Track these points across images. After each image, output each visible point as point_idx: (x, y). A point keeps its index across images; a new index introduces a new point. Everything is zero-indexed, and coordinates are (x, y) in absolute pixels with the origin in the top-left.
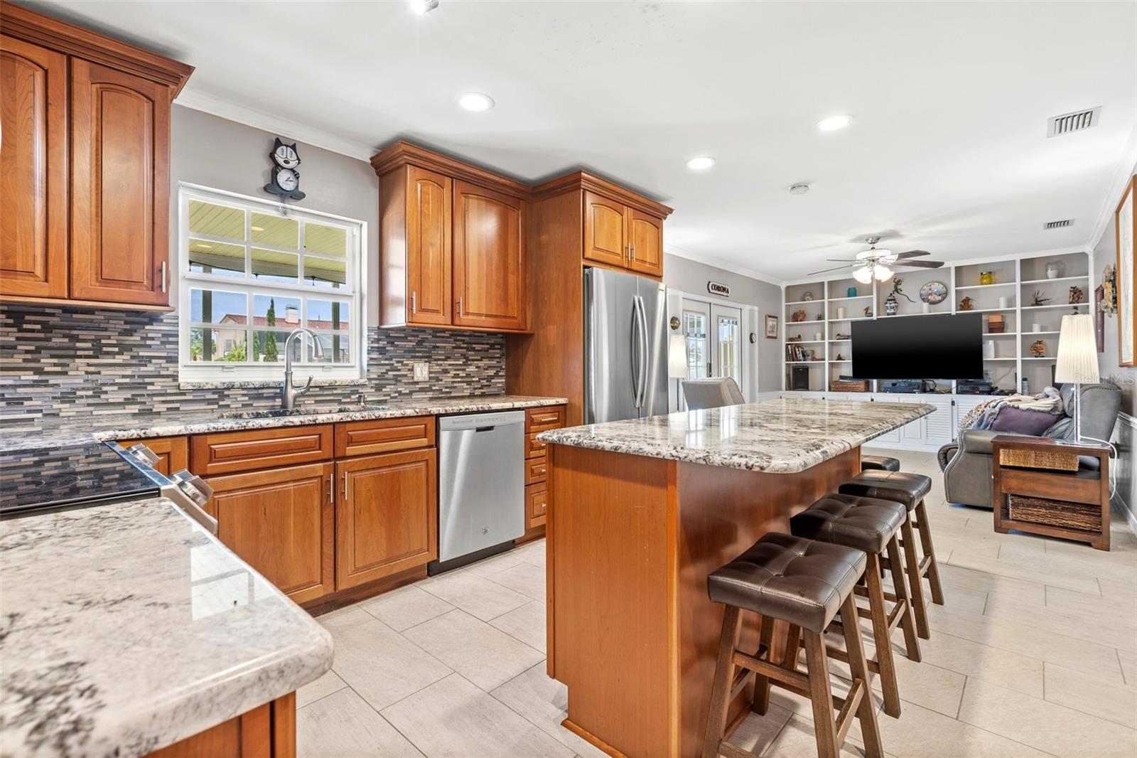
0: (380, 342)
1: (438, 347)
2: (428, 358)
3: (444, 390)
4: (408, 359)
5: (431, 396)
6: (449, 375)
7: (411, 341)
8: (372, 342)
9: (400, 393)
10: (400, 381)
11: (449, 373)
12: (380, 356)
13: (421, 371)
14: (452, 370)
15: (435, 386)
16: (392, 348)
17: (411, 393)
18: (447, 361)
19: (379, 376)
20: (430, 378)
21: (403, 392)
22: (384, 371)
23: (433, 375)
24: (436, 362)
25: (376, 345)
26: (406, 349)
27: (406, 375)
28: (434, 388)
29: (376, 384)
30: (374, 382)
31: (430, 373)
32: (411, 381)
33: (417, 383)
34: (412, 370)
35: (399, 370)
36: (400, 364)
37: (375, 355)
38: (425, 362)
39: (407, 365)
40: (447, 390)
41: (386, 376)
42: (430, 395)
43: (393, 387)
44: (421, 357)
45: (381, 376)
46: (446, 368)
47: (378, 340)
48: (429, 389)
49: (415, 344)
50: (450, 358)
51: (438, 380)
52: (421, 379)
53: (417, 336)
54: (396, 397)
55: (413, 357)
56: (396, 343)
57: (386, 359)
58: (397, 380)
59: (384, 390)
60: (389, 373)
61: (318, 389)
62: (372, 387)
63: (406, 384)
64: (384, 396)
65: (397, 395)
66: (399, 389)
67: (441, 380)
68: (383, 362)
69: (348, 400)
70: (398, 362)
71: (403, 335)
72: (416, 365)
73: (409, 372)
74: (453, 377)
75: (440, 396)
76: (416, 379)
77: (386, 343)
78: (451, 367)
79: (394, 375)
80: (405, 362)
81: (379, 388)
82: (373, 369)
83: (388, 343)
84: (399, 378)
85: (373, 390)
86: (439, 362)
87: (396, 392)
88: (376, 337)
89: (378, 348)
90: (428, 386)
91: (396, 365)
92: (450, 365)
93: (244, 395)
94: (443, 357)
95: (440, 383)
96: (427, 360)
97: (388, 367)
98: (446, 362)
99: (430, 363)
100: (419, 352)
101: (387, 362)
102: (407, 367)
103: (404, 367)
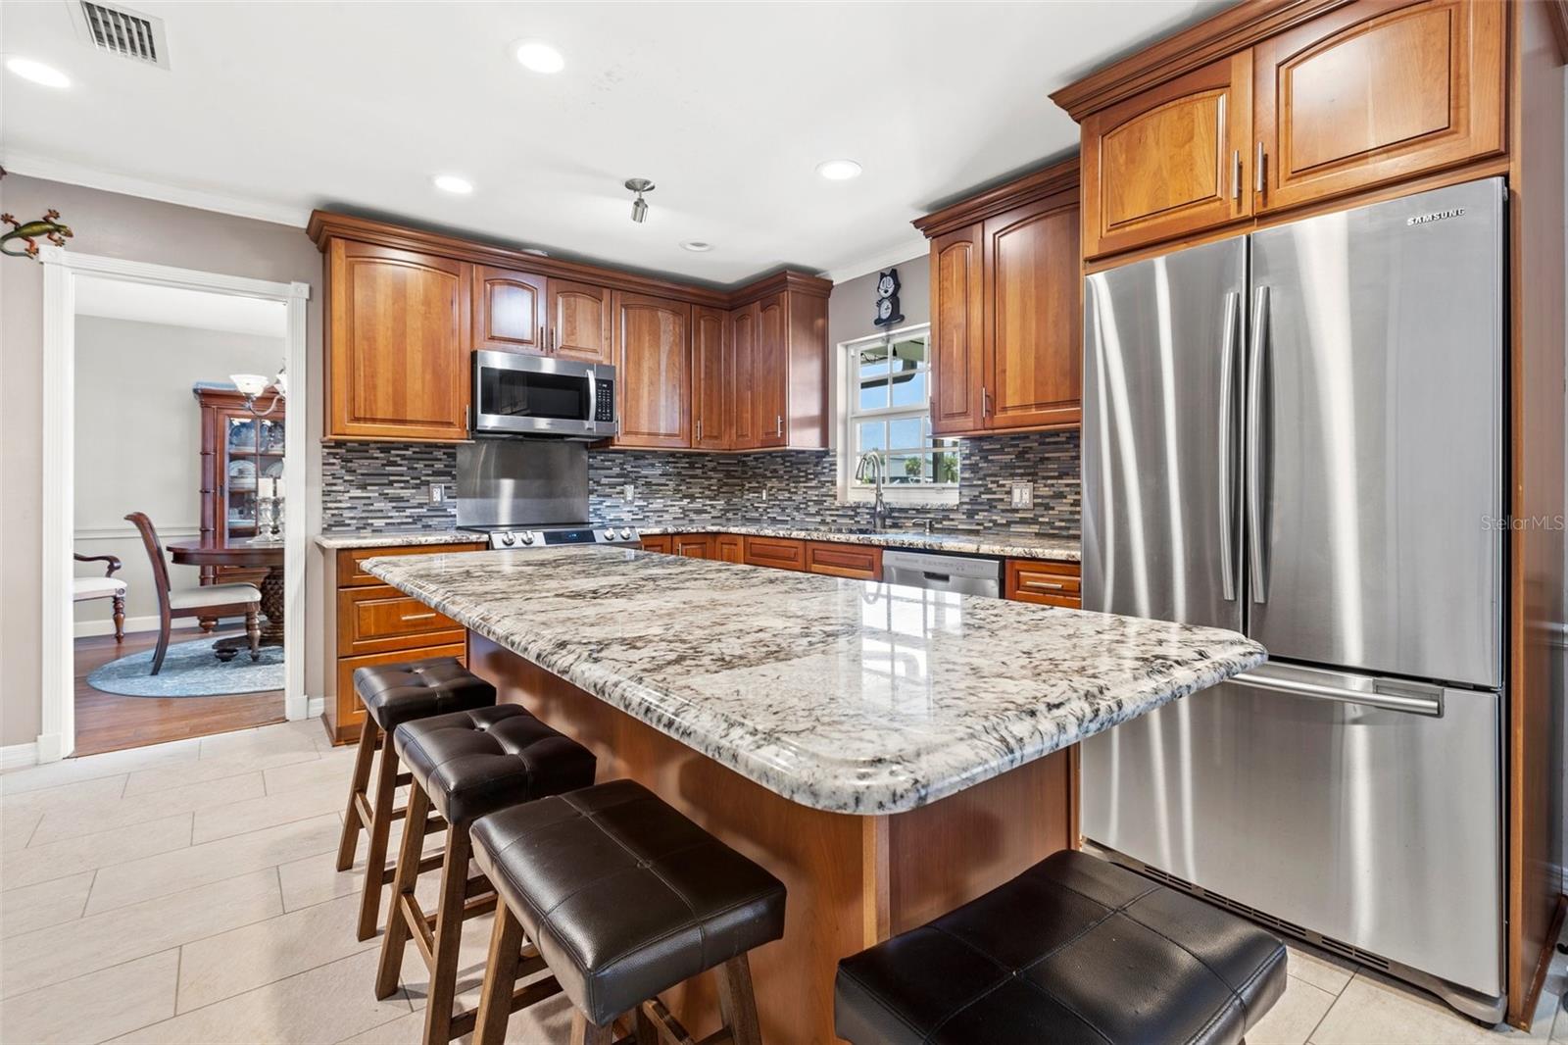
0: (973, 458)
1: (1048, 459)
2: (1032, 476)
3: (1057, 524)
4: (1005, 478)
5: (1037, 531)
6: (1064, 501)
7: (1008, 453)
8: (964, 459)
9: (995, 522)
10: (995, 507)
11: (1065, 497)
12: (972, 475)
13: (1022, 495)
14: (1070, 493)
15: (1042, 516)
16: (986, 465)
17: (1009, 524)
18: (1062, 479)
19: (971, 500)
20: (1035, 505)
21: (999, 522)
22: (977, 494)
23: (1039, 500)
24: (1044, 481)
25: (967, 462)
26: (1003, 464)
27: (1002, 500)
28: (1040, 519)
29: (968, 510)
30: (966, 507)
31: (1035, 497)
32: (1009, 508)
33: (1016, 511)
34: (1009, 493)
35: (994, 493)
36: (995, 485)
37: (967, 475)
38: (1029, 481)
39: (1003, 486)
40: (1063, 524)
41: (980, 500)
42: (1035, 528)
43: (986, 514)
44: (1022, 475)
45: (974, 501)
46: (1061, 490)
47: (971, 455)
48: (1034, 521)
49: (1014, 456)
50: (1068, 474)
51: (1048, 507)
52: (1020, 506)
53: (1017, 446)
54: (990, 528)
55: (1013, 475)
56: (990, 458)
57: (979, 479)
58: (991, 505)
59: (976, 517)
60: (983, 496)
61: (914, 512)
62: (964, 513)
63: (1003, 511)
64: (978, 524)
65: (991, 525)
66: (994, 518)
67: (1053, 509)
68: (975, 483)
69: (940, 526)
70: (993, 482)
71: (999, 446)
72: (1014, 486)
73: (1006, 496)
74: (1072, 505)
75: (1051, 531)
76: (1013, 506)
77: (978, 458)
78: (1068, 489)
79: (988, 499)
80: (1001, 482)
81: (971, 514)
82: (965, 491)
83: (981, 458)
84: (995, 504)
85: (965, 517)
86: (1049, 482)
87: (990, 521)
88: (968, 452)
89: (970, 465)
90: (1032, 516)
91: (990, 486)
92: (1067, 485)
93: (868, 514)
94: (1056, 474)
95: (1051, 512)
96: (1030, 478)
97: (982, 489)
98: (1060, 481)
99: (1035, 482)
100: (1020, 467)
101: (980, 482)
102: (1003, 489)
103: (999, 489)
